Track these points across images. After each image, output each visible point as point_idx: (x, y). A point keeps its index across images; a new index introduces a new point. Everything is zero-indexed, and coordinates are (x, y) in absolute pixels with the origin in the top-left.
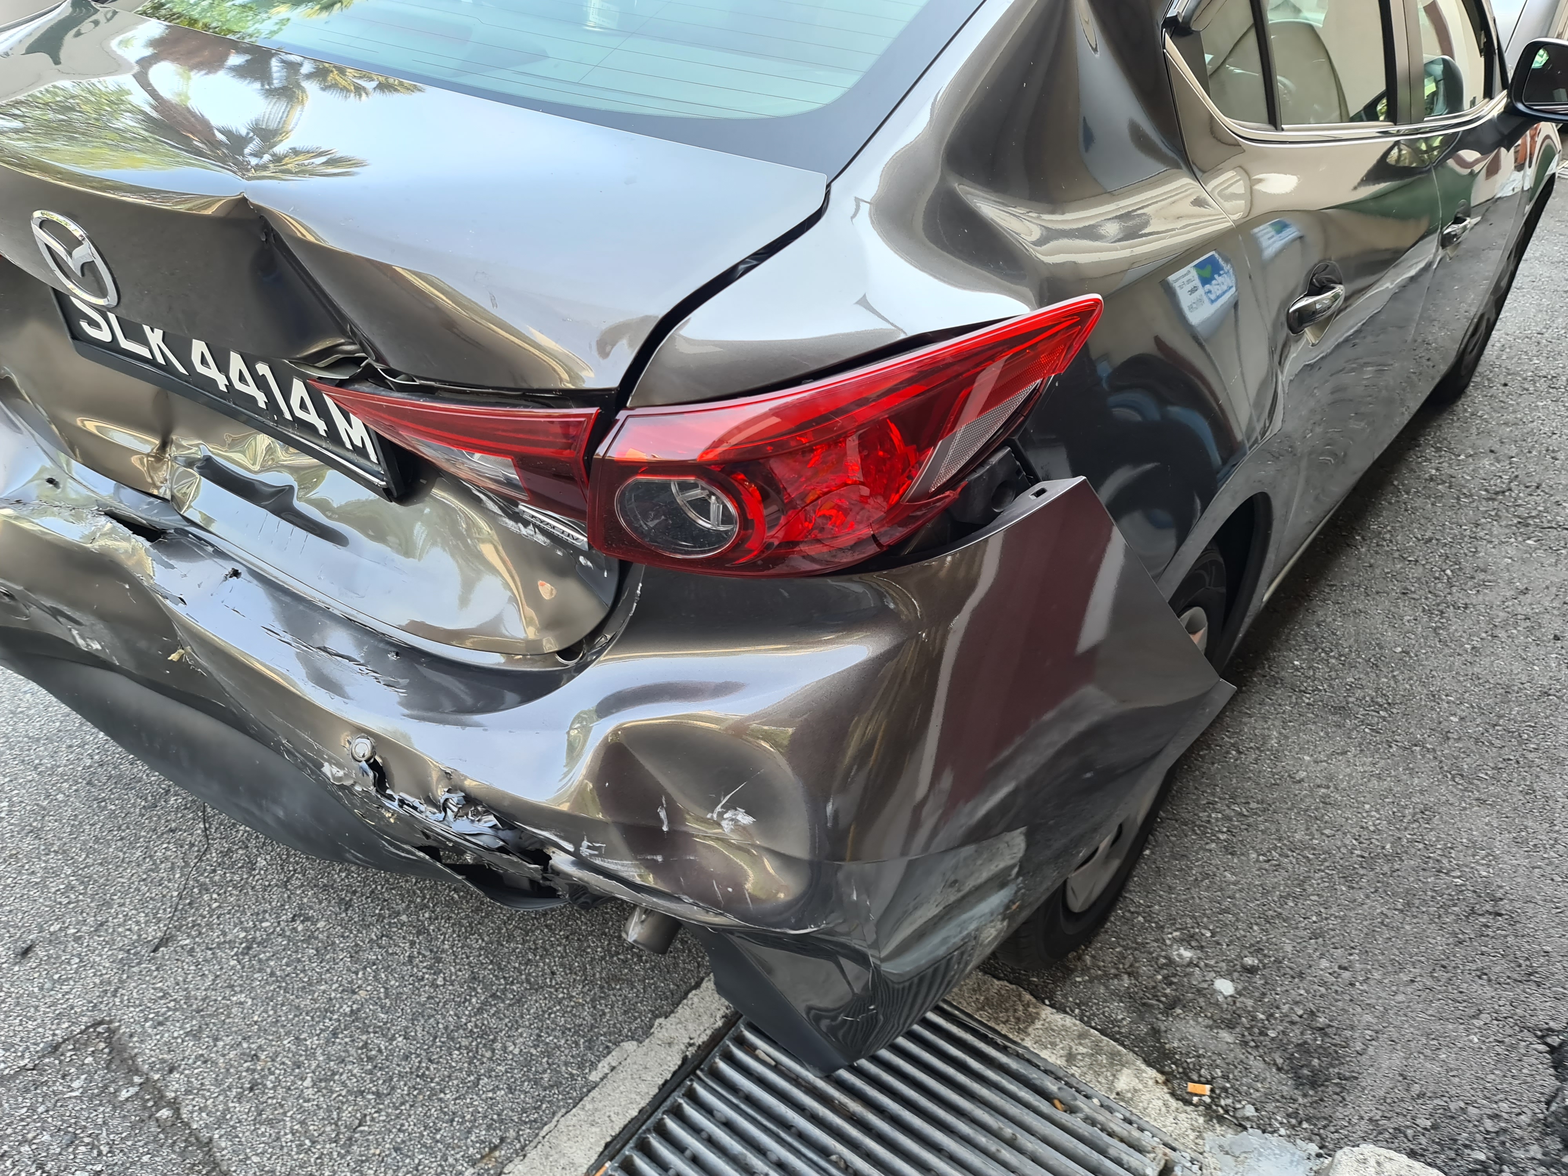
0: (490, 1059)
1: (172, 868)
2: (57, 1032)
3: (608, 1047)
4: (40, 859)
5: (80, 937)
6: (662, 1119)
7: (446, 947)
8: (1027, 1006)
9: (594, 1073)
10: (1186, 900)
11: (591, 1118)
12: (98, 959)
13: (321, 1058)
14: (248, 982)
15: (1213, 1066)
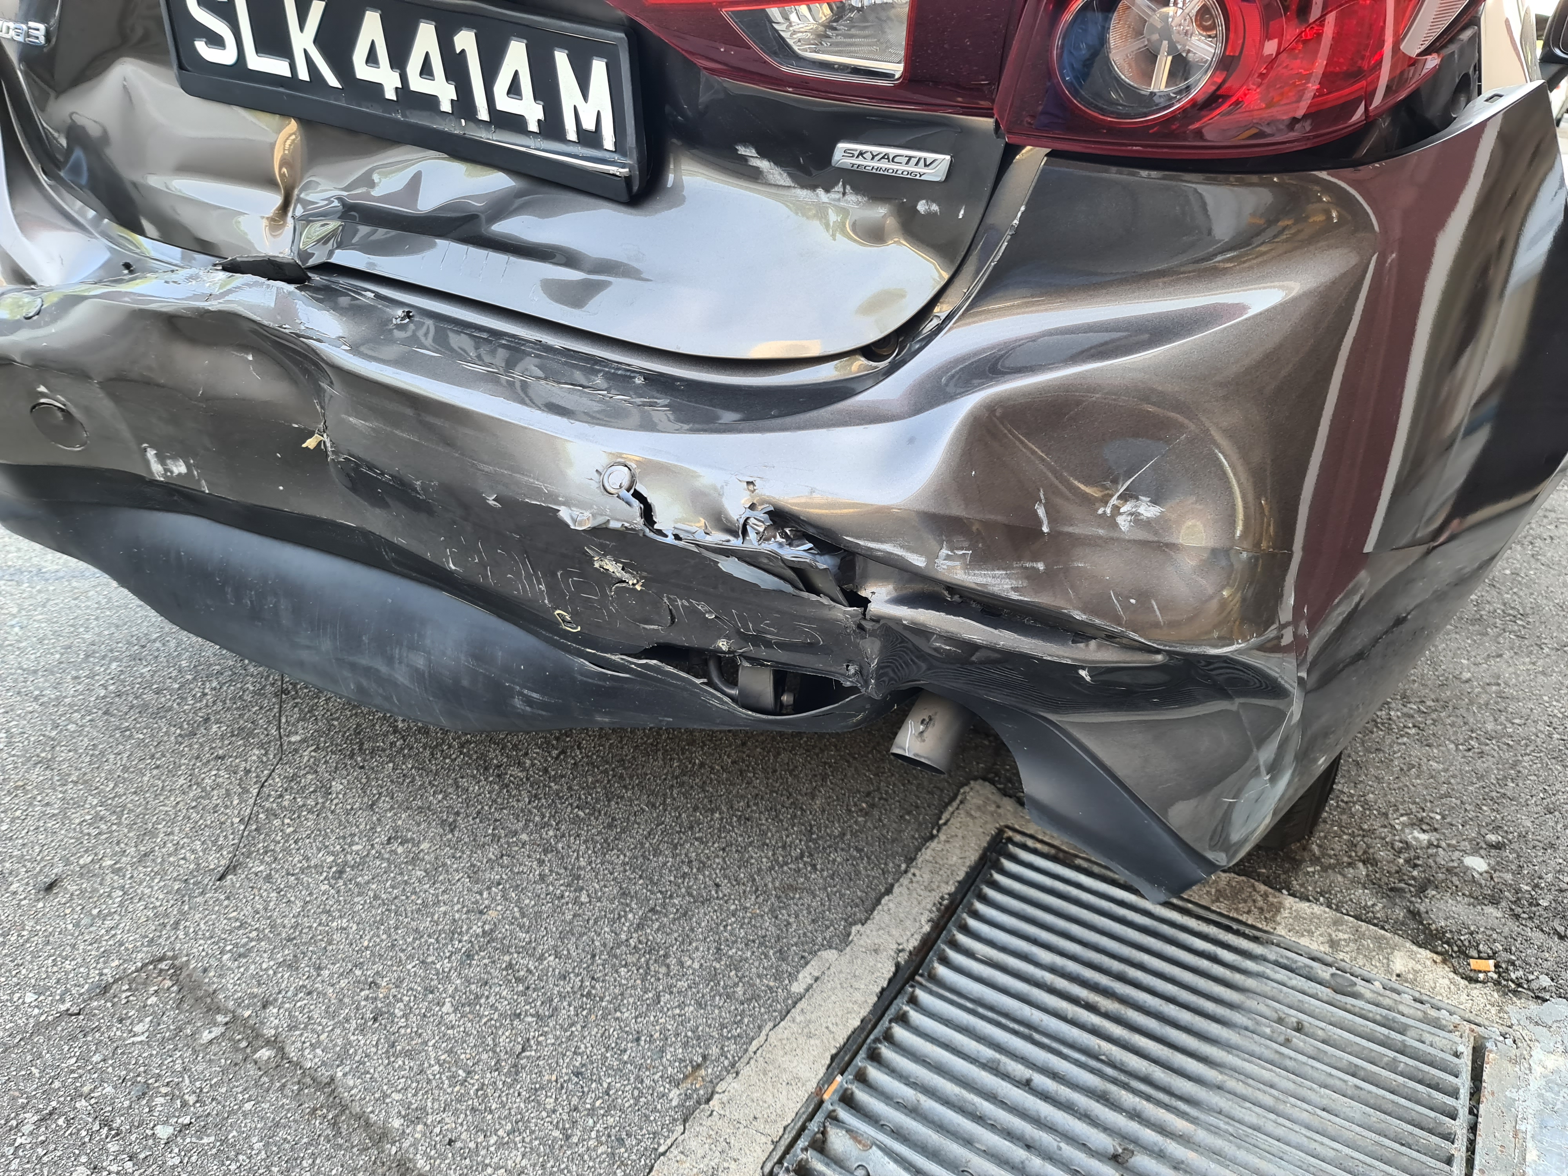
0: (668, 975)
1: (228, 794)
2: (105, 971)
3: (803, 957)
4: (55, 790)
5: (120, 869)
6: (889, 1028)
7: (583, 864)
8: (1265, 896)
9: (795, 984)
11: (805, 1031)
12: (147, 891)
13: (458, 982)
14: (348, 906)
15: (1489, 940)
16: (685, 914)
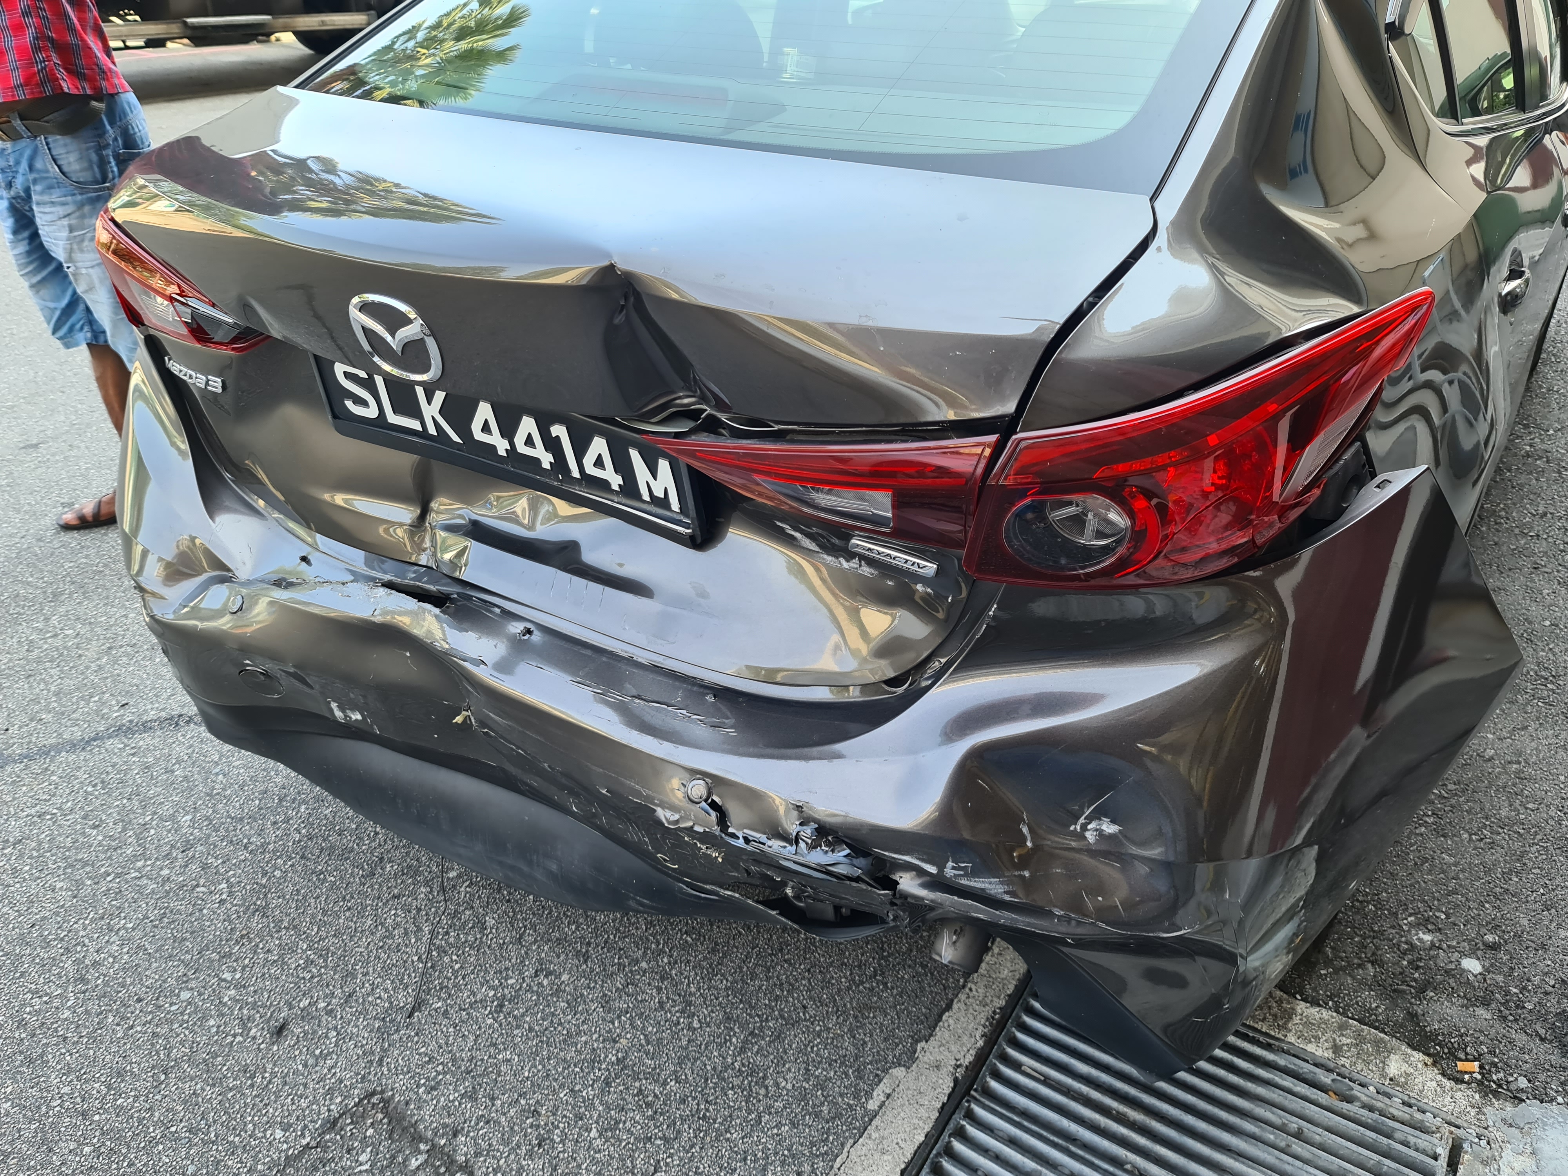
0: (766, 1096)
1: (406, 933)
2: (332, 1107)
3: (877, 1075)
4: (272, 937)
5: (332, 1010)
6: (949, 1142)
7: (693, 990)
8: (1280, 1002)
9: (871, 1101)
10: (1411, 885)
11: (880, 1147)
12: (355, 1030)
13: (601, 1108)
14: (509, 1039)
15: (1477, 1043)
16: (778, 1037)
